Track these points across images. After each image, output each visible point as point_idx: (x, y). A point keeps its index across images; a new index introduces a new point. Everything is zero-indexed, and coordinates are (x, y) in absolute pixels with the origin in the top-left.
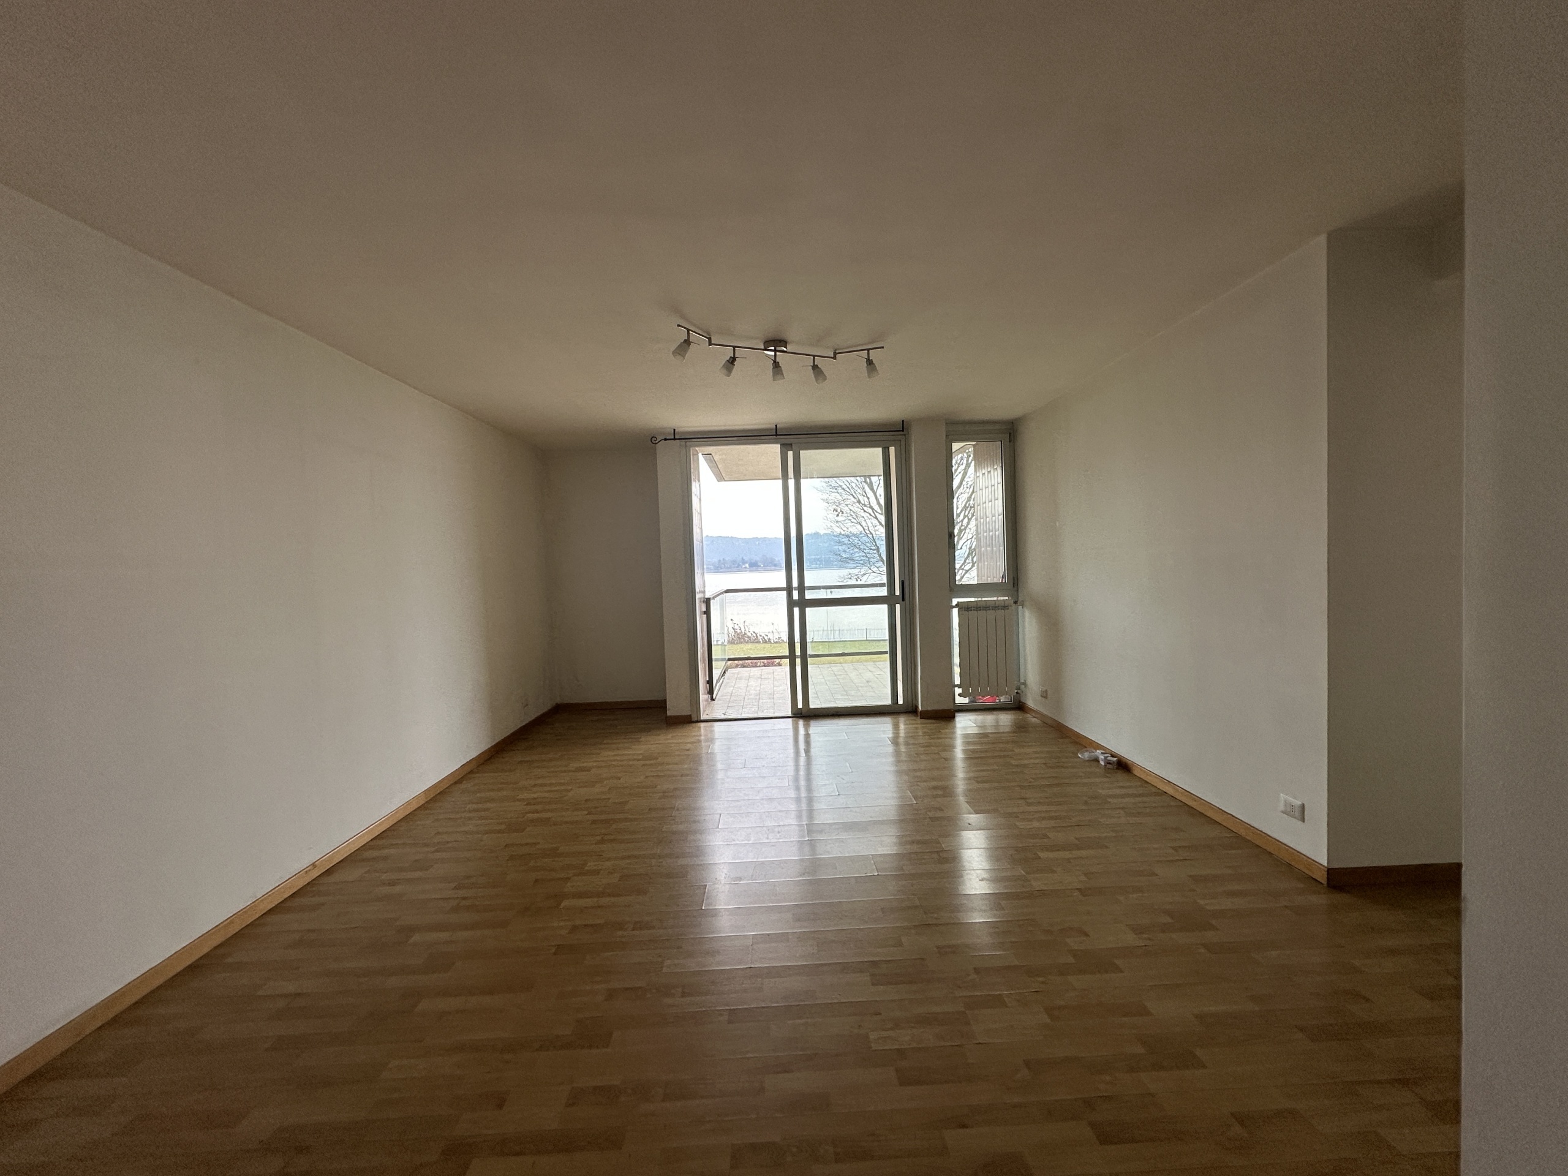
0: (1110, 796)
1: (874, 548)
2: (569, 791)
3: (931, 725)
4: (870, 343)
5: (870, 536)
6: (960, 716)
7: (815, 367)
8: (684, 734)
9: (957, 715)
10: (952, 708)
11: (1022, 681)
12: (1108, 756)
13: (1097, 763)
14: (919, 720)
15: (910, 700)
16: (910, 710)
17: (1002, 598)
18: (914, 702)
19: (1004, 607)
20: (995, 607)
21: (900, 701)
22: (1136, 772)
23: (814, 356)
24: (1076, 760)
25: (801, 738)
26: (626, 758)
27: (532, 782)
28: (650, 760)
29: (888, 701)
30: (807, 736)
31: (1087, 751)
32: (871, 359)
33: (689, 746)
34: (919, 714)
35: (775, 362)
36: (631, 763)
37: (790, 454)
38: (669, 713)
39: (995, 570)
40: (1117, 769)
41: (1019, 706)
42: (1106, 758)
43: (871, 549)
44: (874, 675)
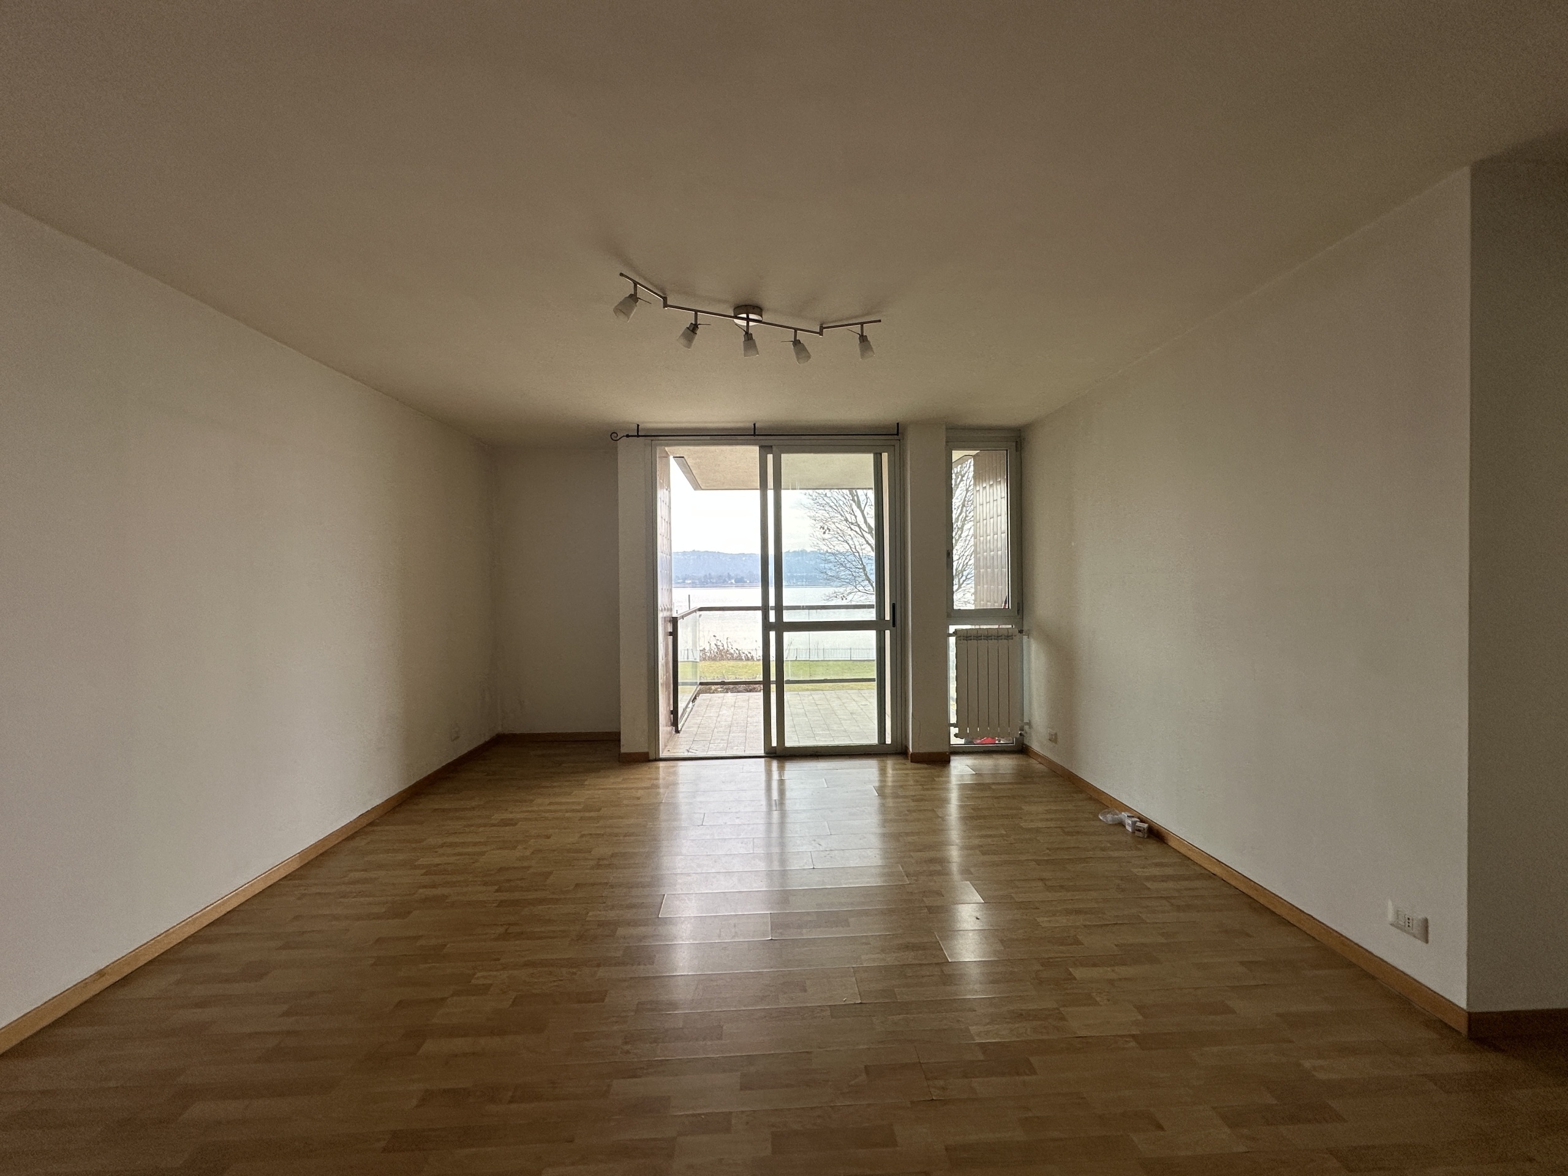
0: (1147, 879)
1: (861, 567)
2: (483, 854)
3: (924, 771)
4: (863, 315)
5: (857, 554)
6: (955, 760)
7: (796, 342)
8: (637, 776)
9: (952, 758)
10: (948, 750)
11: (1026, 720)
12: (1136, 821)
13: (1121, 828)
14: (909, 765)
15: (899, 740)
16: (899, 751)
17: (1004, 626)
18: (904, 742)
19: (1008, 637)
20: (997, 636)
21: (888, 741)
22: (1173, 844)
23: (796, 330)
24: (1098, 823)
25: (775, 785)
26: (564, 807)
27: (440, 841)
28: (590, 811)
29: (874, 740)
30: (781, 782)
31: (1109, 813)
32: (864, 334)
33: (640, 793)
34: (909, 758)
35: (747, 333)
36: (567, 815)
37: (770, 457)
38: (623, 750)
39: (999, 595)
40: (1148, 837)
41: (1022, 749)
42: (1134, 823)
43: (856, 568)
44: (859, 706)
